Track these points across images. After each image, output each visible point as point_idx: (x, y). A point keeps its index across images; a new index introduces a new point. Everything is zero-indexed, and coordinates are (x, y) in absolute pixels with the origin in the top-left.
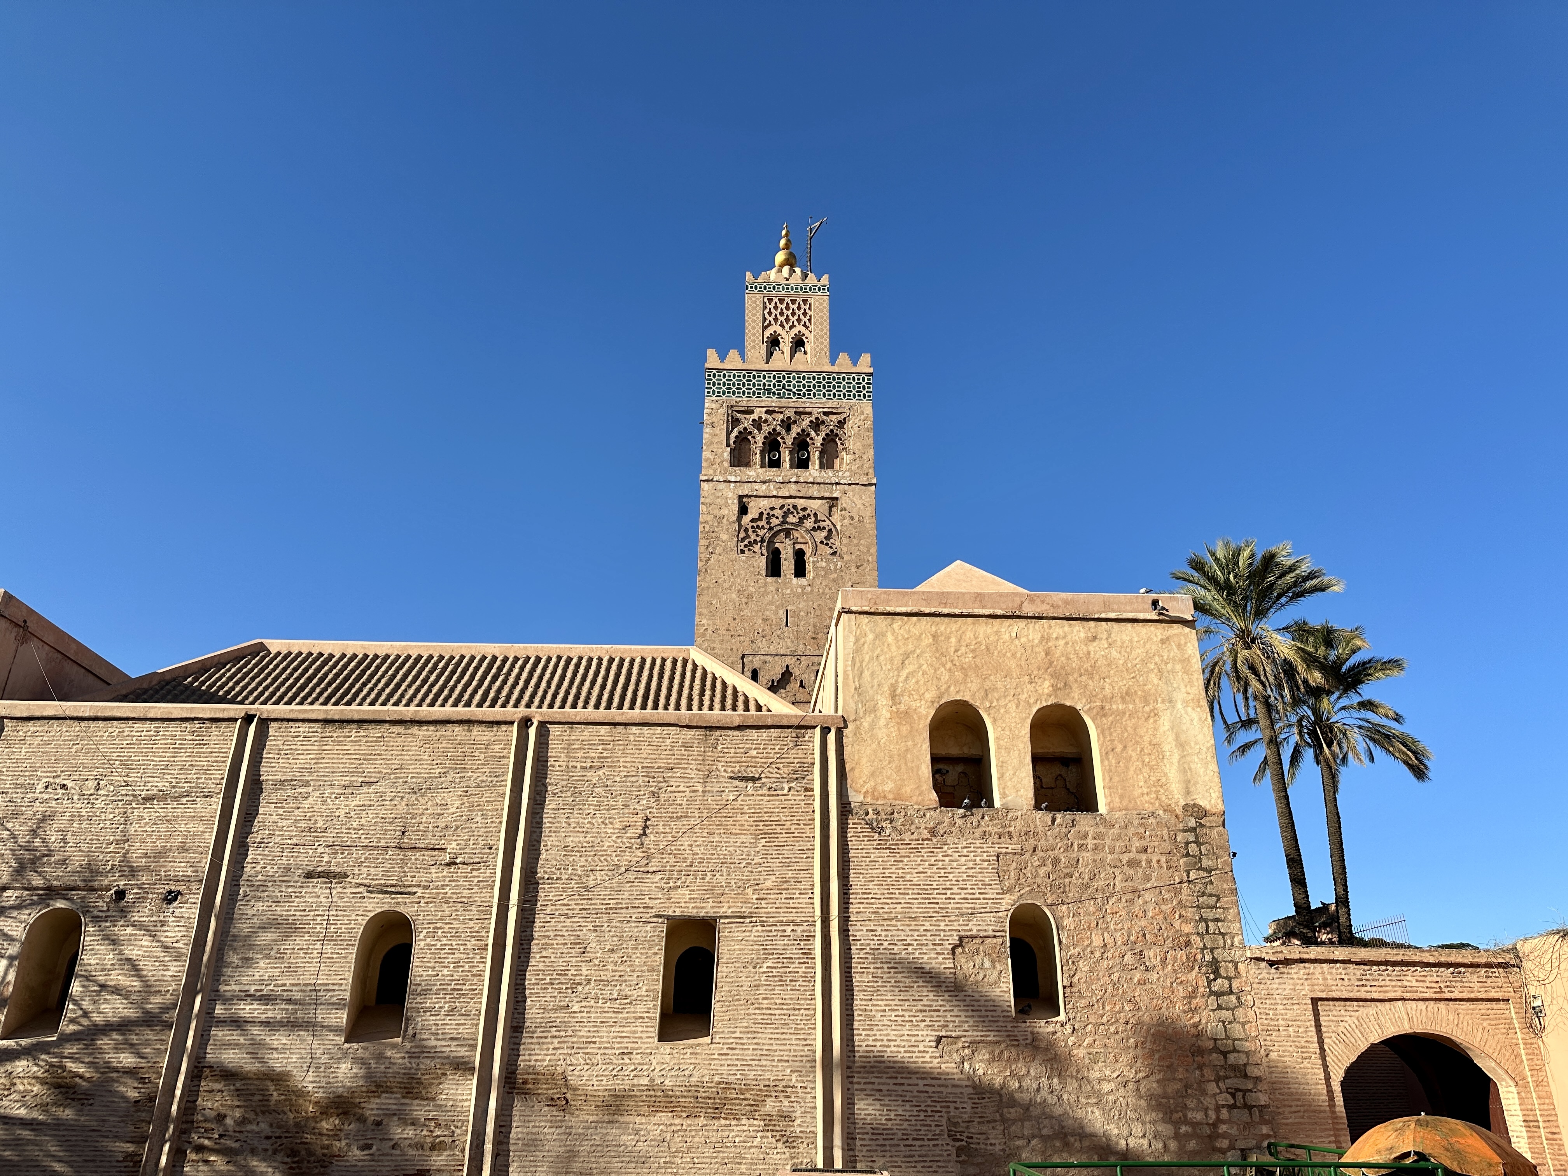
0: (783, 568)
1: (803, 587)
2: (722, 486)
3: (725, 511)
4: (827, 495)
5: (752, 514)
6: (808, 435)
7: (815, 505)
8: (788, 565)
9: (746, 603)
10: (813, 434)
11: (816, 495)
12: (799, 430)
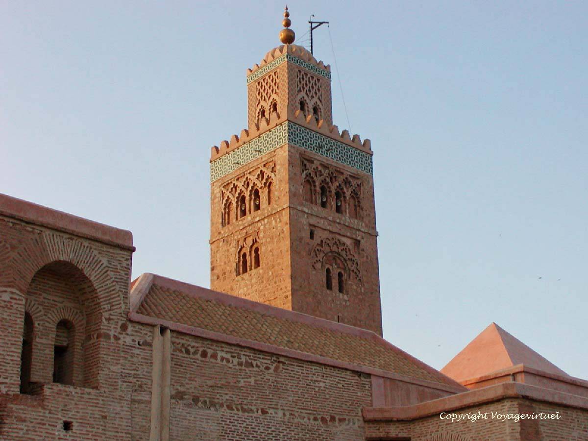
0: (333, 284)
1: (346, 301)
2: (300, 214)
3: (304, 235)
4: (354, 236)
5: (317, 240)
6: (342, 189)
7: (348, 242)
8: (335, 282)
9: (318, 307)
10: (345, 190)
11: (348, 234)
12: (338, 184)
